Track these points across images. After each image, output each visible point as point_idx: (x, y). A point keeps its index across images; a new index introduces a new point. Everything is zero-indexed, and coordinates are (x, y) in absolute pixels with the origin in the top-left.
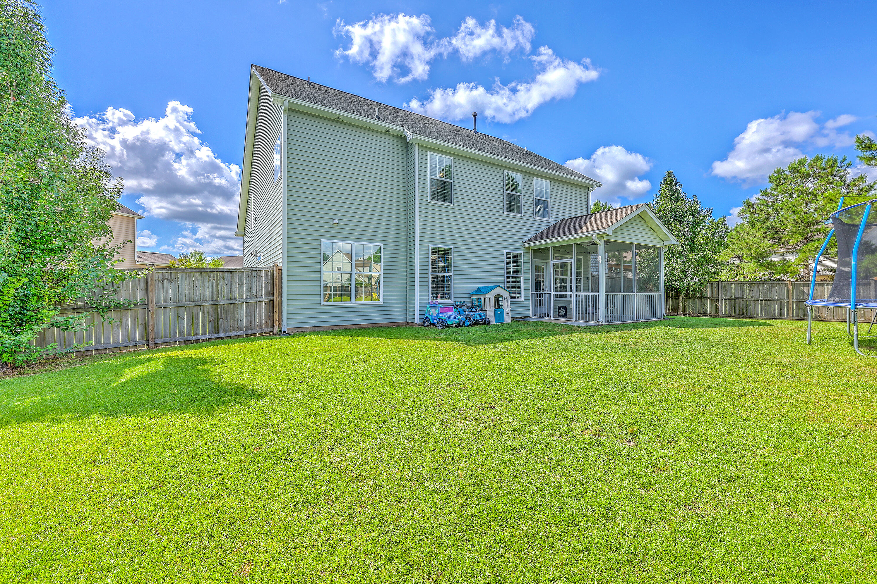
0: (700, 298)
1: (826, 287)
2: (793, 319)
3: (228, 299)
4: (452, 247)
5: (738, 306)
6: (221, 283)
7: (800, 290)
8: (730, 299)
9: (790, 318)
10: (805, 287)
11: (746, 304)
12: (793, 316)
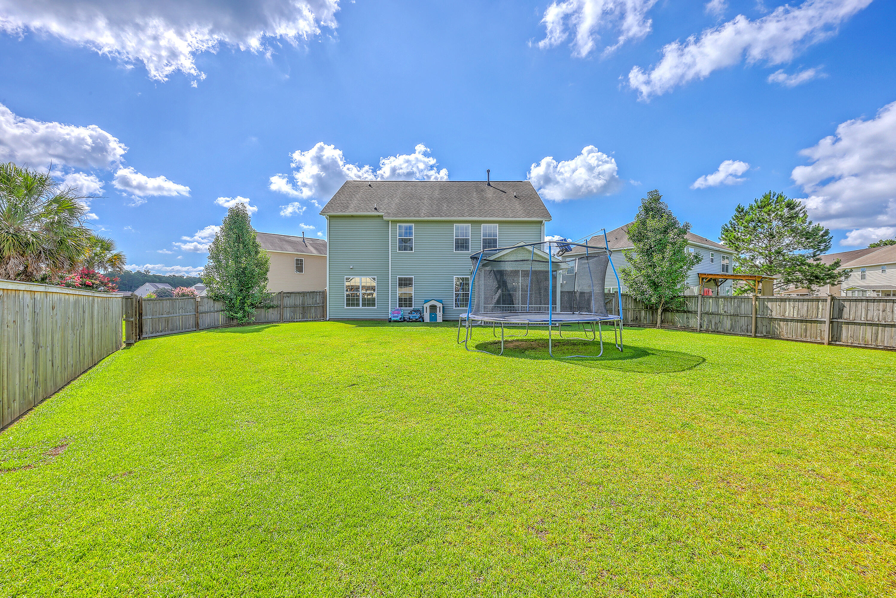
0: (685, 312)
1: (787, 303)
2: (756, 337)
3: (308, 305)
4: (413, 277)
5: (715, 320)
6: (305, 298)
7: (765, 305)
8: (707, 313)
9: (753, 334)
10: (769, 303)
11: (720, 319)
12: (756, 332)
